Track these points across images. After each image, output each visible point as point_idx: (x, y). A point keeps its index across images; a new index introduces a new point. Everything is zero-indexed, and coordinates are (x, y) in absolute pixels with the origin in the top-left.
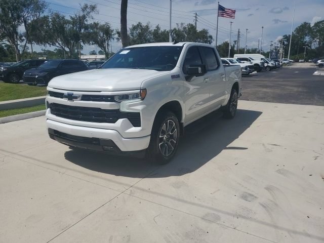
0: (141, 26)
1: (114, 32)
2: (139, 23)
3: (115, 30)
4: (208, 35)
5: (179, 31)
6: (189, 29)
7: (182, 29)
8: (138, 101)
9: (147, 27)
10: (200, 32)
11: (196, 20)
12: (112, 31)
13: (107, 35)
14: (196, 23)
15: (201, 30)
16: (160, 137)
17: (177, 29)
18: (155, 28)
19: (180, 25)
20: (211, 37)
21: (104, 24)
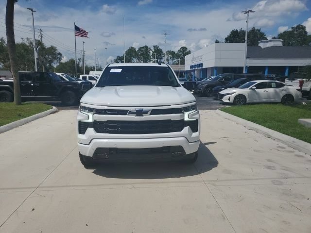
4: (57, 52)
8: (195, 111)
10: (49, 48)
14: (41, 39)
15: (48, 47)
20: (60, 54)
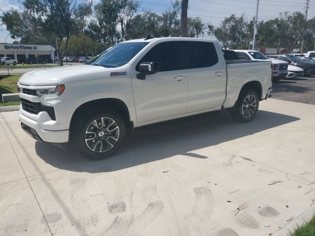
0: (234, 18)
1: (205, 26)
2: (233, 15)
3: (205, 24)
5: (282, 21)
6: (295, 17)
7: (285, 19)
8: (55, 96)
9: (242, 18)
11: (308, 7)
12: (203, 25)
13: (197, 29)
14: (306, 11)
16: (87, 132)
17: (279, 19)
18: (251, 20)
19: (283, 15)
21: (195, 18)
